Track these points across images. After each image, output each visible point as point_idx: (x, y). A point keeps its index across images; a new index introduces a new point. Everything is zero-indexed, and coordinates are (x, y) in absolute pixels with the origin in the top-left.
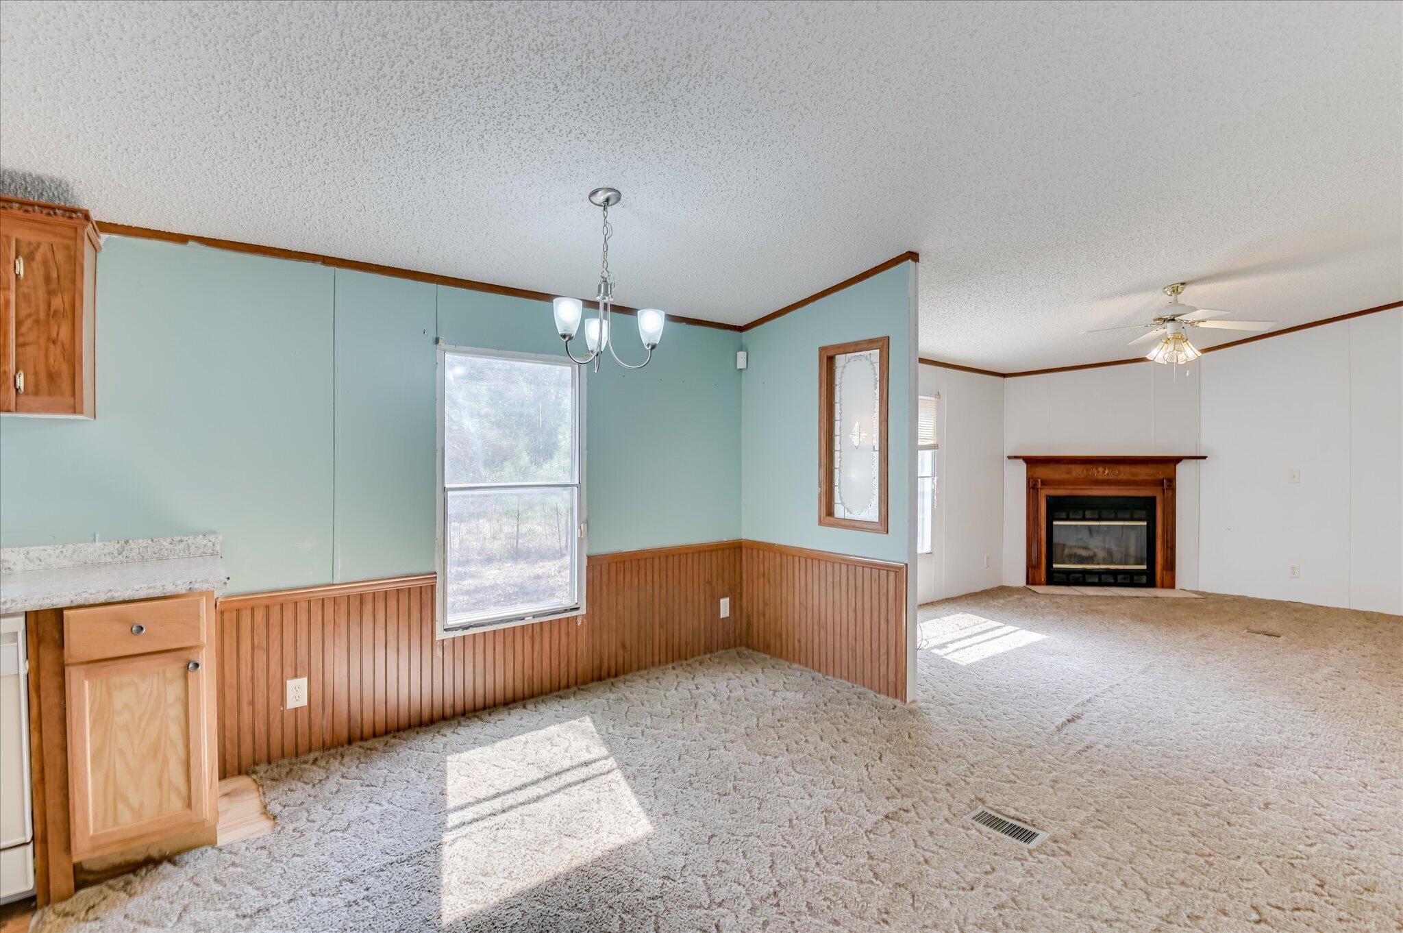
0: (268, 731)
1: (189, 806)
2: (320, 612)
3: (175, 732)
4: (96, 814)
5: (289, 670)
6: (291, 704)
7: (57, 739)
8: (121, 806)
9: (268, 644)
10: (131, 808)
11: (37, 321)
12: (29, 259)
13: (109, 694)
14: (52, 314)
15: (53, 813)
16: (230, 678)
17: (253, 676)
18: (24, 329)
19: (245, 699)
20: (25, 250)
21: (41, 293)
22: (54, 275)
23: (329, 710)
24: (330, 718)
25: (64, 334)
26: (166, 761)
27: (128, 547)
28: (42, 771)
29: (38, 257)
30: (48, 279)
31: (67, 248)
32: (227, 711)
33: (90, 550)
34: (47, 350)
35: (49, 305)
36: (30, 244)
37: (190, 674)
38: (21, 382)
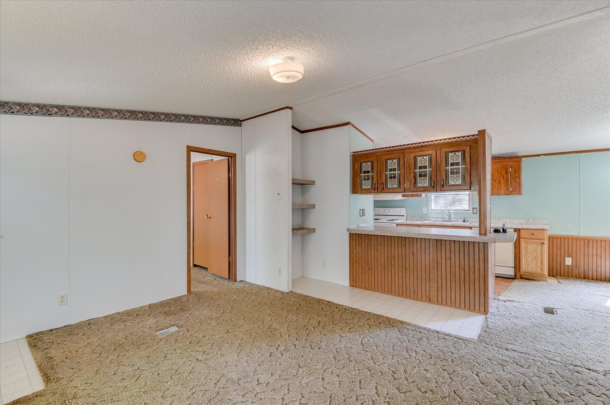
0: (560, 269)
1: (542, 271)
2: (575, 242)
3: (539, 255)
4: (524, 267)
5: (566, 255)
6: (567, 264)
7: (518, 251)
8: (529, 266)
9: (561, 247)
10: (531, 267)
11: (513, 178)
12: (512, 168)
13: (527, 246)
14: (516, 177)
15: (518, 264)
16: (551, 253)
17: (557, 254)
18: (511, 180)
19: (555, 260)
20: (511, 166)
21: (514, 174)
22: (516, 170)
23: (578, 268)
24: (578, 270)
25: (518, 180)
26: (537, 261)
27: (528, 221)
28: (516, 256)
29: (513, 167)
30: (515, 171)
31: (518, 164)
32: (550, 261)
33: (521, 221)
34: (515, 183)
35: (515, 175)
36: (512, 165)
37: (543, 245)
38: (511, 190)
